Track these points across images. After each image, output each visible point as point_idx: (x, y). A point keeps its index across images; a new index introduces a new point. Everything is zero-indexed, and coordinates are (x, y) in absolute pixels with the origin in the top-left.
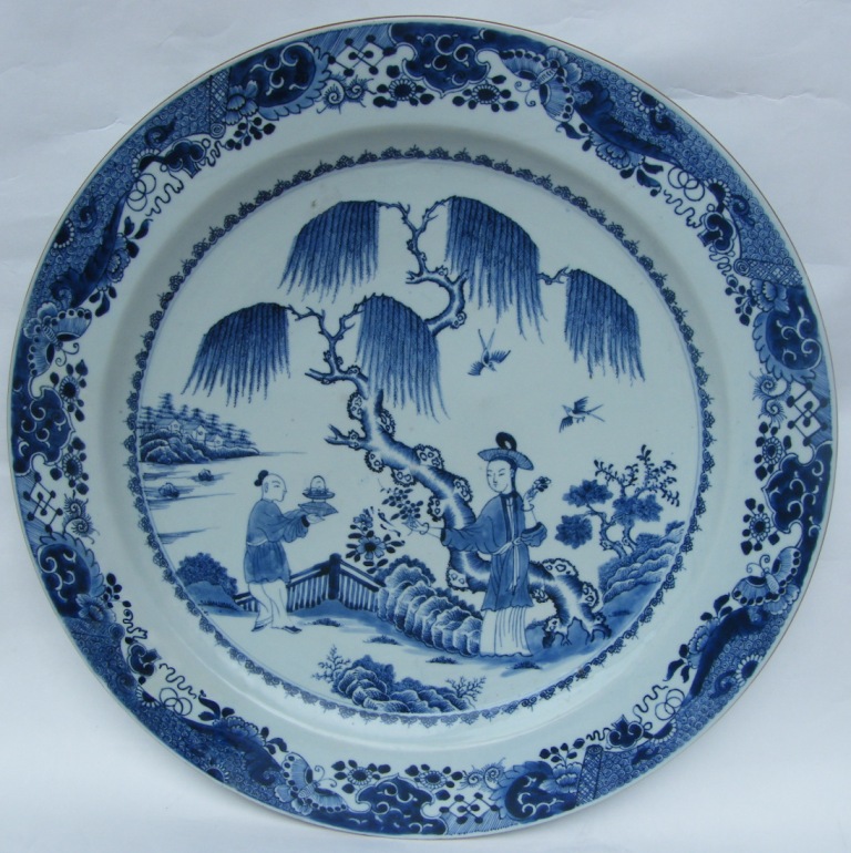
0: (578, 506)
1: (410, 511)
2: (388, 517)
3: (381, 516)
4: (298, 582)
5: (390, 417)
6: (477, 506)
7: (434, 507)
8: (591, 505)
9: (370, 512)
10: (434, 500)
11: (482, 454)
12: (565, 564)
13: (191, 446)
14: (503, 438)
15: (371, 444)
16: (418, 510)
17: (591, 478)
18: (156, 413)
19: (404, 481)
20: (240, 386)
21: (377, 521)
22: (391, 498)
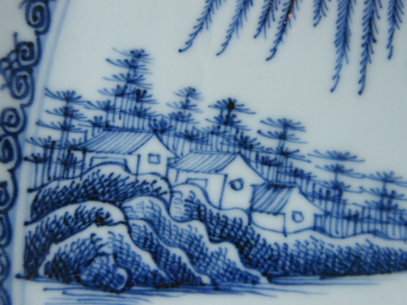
13: (199, 228)
18: (91, 114)
20: (382, 25)
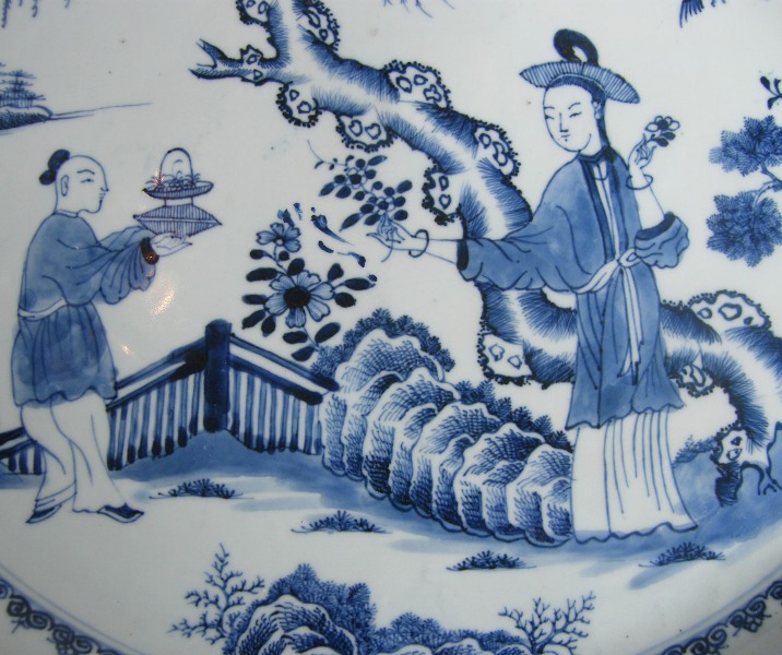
0: (744, 173)
1: (384, 206)
2: (334, 224)
3: (319, 222)
4: (134, 396)
5: (326, 13)
6: (531, 185)
7: (436, 193)
8: (770, 169)
9: (294, 216)
10: (436, 176)
11: (528, 74)
12: (738, 301)
14: (566, 41)
15: (289, 70)
16: (401, 202)
17: (760, 113)
19: (365, 139)
21: (309, 235)
22: (340, 179)
